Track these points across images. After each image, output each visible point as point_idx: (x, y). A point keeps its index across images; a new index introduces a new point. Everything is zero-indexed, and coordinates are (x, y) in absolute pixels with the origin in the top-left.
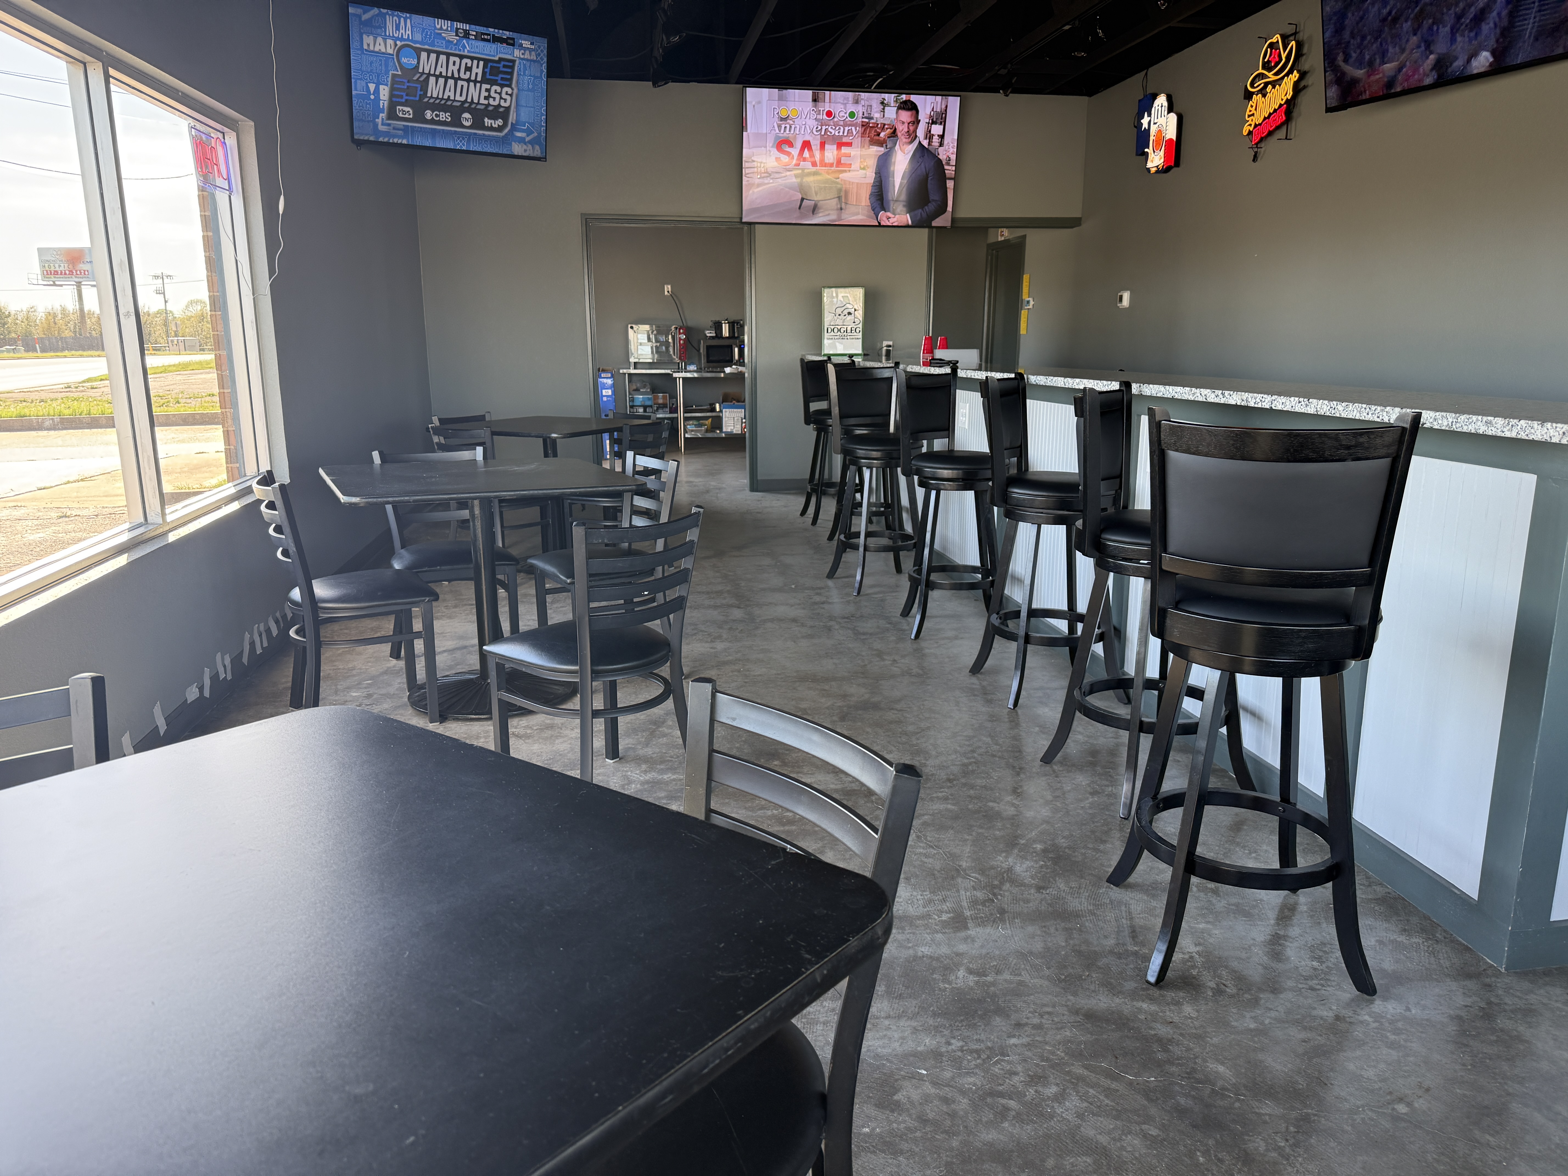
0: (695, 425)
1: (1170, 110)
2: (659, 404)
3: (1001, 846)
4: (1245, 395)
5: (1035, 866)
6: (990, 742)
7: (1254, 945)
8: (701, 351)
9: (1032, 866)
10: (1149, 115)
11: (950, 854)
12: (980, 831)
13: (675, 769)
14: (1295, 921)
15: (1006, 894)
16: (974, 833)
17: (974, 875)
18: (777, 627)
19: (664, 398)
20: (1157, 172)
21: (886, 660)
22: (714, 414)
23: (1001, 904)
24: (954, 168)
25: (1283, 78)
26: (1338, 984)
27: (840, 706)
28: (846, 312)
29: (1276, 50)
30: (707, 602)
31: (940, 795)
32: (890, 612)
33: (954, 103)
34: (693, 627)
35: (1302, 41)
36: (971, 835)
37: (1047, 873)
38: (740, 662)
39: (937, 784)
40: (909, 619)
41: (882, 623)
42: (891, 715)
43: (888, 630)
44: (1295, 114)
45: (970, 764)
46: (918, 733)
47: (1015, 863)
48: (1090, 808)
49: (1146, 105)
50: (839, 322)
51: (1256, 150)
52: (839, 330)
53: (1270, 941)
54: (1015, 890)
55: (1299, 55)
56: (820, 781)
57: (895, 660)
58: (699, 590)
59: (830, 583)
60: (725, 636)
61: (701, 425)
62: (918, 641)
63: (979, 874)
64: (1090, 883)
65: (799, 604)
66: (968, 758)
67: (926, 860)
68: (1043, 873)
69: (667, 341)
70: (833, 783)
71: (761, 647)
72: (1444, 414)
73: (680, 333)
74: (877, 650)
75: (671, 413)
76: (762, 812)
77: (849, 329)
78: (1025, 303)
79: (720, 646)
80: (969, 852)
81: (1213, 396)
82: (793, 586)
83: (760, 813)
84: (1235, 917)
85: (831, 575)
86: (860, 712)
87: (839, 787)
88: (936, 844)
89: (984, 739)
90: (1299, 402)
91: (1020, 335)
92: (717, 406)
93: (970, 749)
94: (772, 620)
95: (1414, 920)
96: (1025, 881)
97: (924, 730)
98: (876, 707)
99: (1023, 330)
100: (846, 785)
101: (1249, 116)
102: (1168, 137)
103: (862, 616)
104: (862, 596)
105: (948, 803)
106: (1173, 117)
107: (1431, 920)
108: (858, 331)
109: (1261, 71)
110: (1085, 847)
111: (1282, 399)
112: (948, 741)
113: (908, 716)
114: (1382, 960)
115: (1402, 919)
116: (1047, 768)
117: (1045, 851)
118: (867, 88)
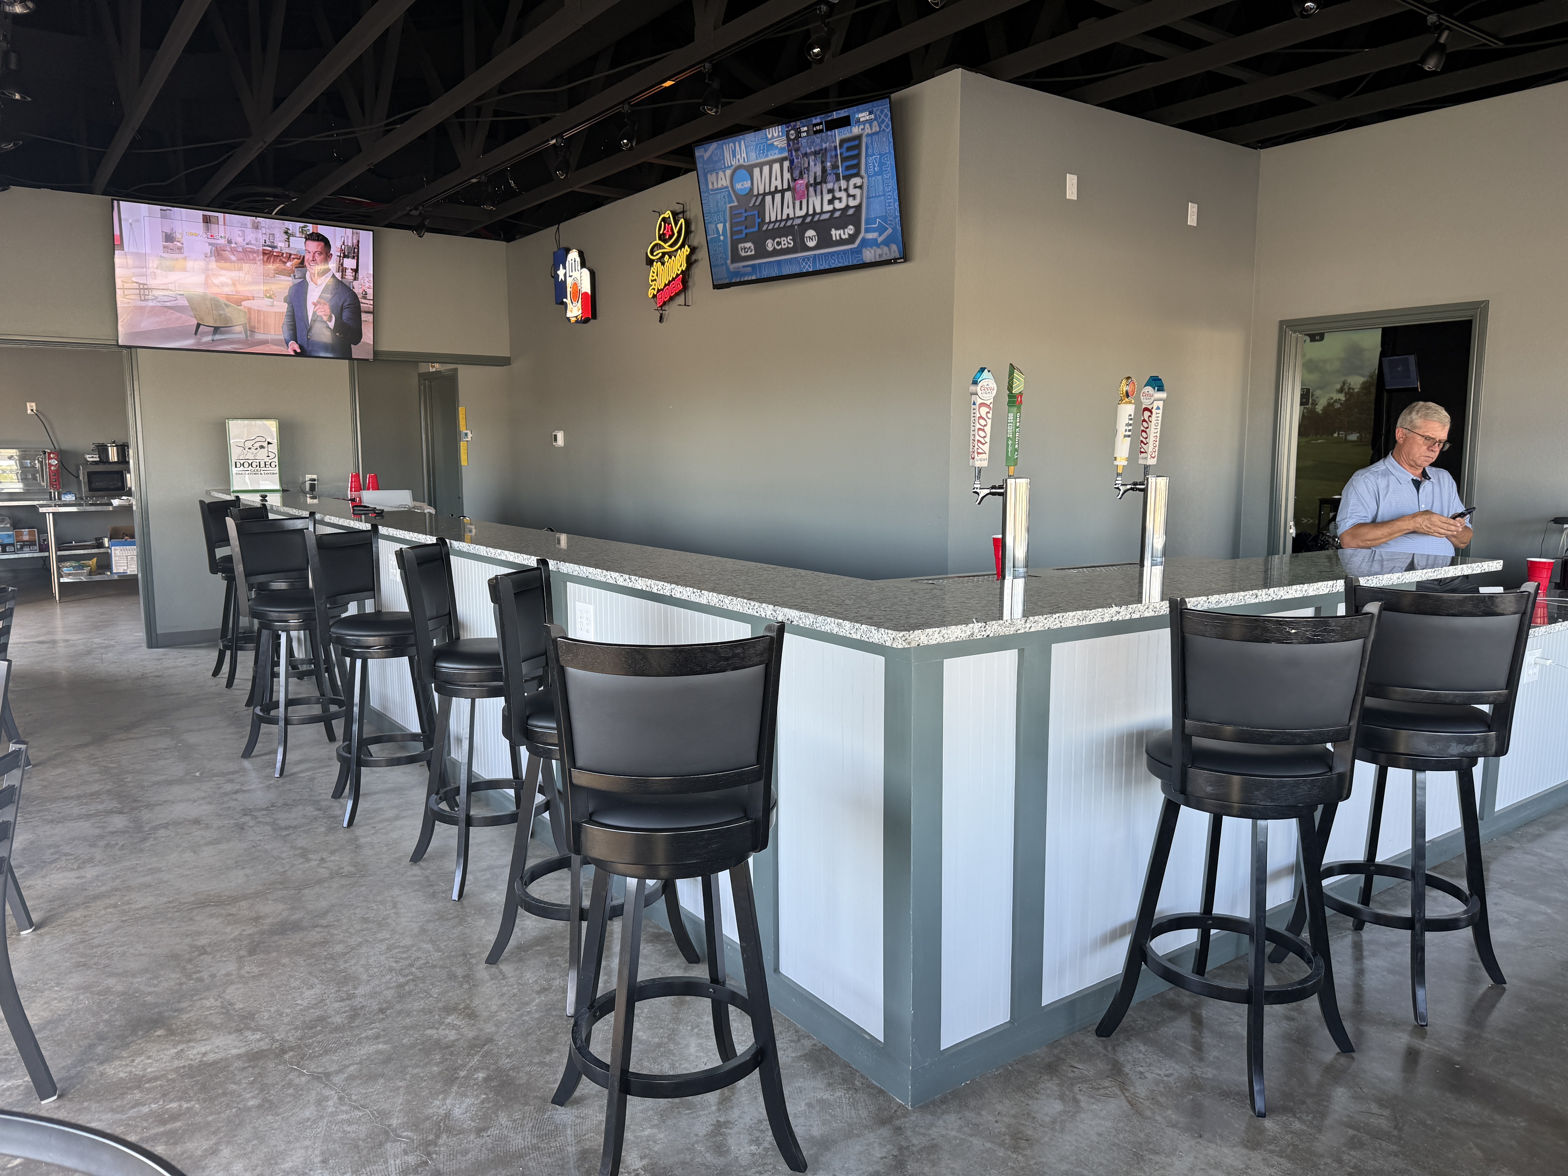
0: (73, 567)
1: (583, 265)
2: (24, 541)
3: (439, 1086)
4: (650, 582)
5: (476, 1102)
6: (431, 949)
7: (697, 1142)
8: (81, 478)
9: (473, 1104)
10: (565, 268)
11: (379, 1113)
12: (415, 1071)
13: (12, 1071)
14: (734, 1101)
15: (442, 1149)
16: (408, 1077)
17: (405, 1134)
18: (172, 834)
19: (30, 534)
20: (577, 322)
21: (312, 860)
22: (102, 550)
23: (435, 1166)
24: (371, 302)
25: (677, 250)
26: (774, 1168)
27: (250, 935)
28: (257, 445)
29: (669, 224)
30: (76, 811)
31: (370, 1033)
32: (320, 794)
33: (366, 238)
34: (52, 850)
35: (690, 219)
36: (405, 1080)
37: (488, 1108)
38: (118, 893)
39: (366, 1019)
40: (341, 800)
41: (310, 810)
42: (315, 935)
43: (315, 819)
44: (690, 284)
45: (407, 983)
46: (347, 953)
47: (454, 1105)
48: (537, 1011)
49: (560, 259)
50: (251, 457)
51: (661, 312)
52: (250, 465)
53: (712, 1132)
54: (453, 1141)
55: (688, 232)
56: (218, 1047)
57: (322, 859)
58: (65, 795)
59: (246, 764)
60: (98, 857)
61: (82, 567)
62: (352, 828)
63: (412, 1131)
64: (534, 1109)
65: (204, 798)
66: (404, 976)
67: (348, 1129)
68: (484, 1110)
69: (33, 467)
70: (235, 1047)
71: (148, 867)
72: (806, 614)
73: (50, 458)
74: (301, 848)
75: (41, 551)
76: (135, 1110)
77: (262, 465)
78: (463, 435)
79: (90, 872)
80: (401, 1104)
81: (622, 579)
82: (198, 774)
83: (132, 1113)
84: (679, 1112)
85: (247, 753)
86: (276, 938)
87: (242, 1050)
88: (362, 1102)
89: (425, 946)
90: (694, 593)
91: (461, 466)
92: (106, 540)
93: (407, 962)
94: (166, 826)
95: (837, 1070)
96: (464, 1126)
97: (353, 949)
98: (296, 926)
99: (464, 461)
100: (252, 1046)
101: (652, 281)
102: (583, 290)
103: (286, 804)
104: (286, 776)
105: (379, 1043)
106: (586, 273)
107: (850, 1067)
108: (273, 465)
109: (658, 241)
110: (531, 1063)
111: (679, 588)
112: (383, 958)
113: (336, 932)
114: (811, 1126)
115: (826, 1072)
116: (494, 969)
117: (486, 1080)
118: (266, 213)
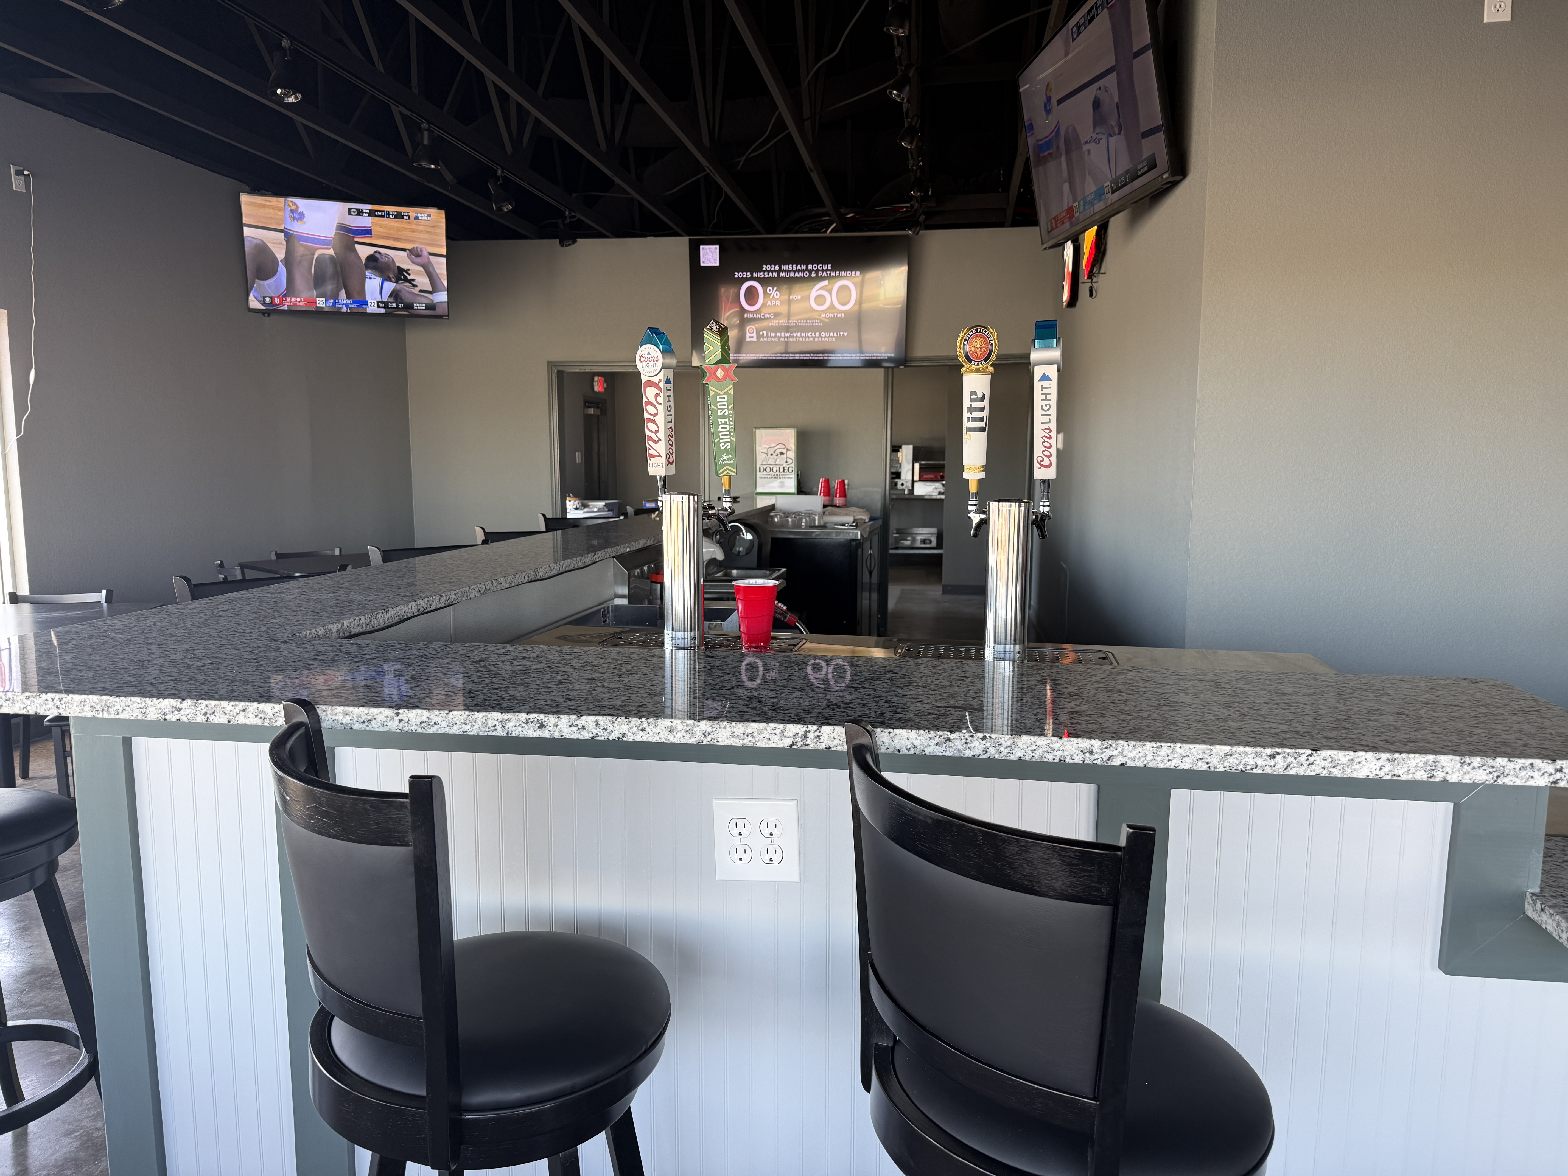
28: (778, 451)
50: (771, 461)
51: (1090, 284)
52: (772, 470)
77: (781, 470)
102: (1070, 269)
108: (790, 470)
